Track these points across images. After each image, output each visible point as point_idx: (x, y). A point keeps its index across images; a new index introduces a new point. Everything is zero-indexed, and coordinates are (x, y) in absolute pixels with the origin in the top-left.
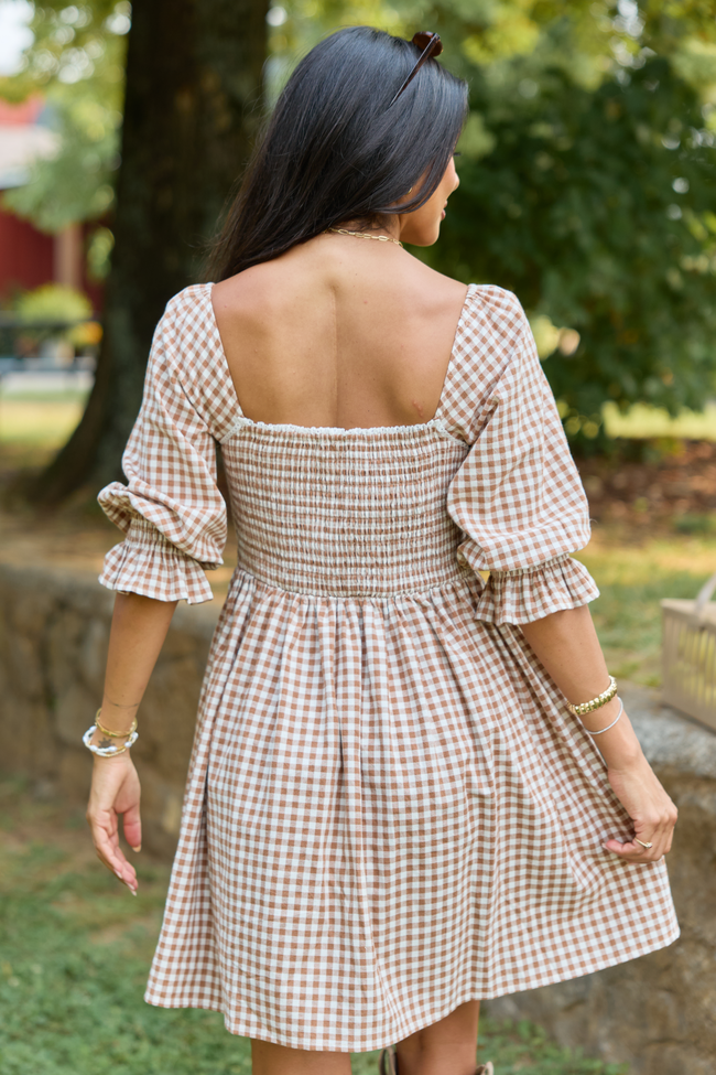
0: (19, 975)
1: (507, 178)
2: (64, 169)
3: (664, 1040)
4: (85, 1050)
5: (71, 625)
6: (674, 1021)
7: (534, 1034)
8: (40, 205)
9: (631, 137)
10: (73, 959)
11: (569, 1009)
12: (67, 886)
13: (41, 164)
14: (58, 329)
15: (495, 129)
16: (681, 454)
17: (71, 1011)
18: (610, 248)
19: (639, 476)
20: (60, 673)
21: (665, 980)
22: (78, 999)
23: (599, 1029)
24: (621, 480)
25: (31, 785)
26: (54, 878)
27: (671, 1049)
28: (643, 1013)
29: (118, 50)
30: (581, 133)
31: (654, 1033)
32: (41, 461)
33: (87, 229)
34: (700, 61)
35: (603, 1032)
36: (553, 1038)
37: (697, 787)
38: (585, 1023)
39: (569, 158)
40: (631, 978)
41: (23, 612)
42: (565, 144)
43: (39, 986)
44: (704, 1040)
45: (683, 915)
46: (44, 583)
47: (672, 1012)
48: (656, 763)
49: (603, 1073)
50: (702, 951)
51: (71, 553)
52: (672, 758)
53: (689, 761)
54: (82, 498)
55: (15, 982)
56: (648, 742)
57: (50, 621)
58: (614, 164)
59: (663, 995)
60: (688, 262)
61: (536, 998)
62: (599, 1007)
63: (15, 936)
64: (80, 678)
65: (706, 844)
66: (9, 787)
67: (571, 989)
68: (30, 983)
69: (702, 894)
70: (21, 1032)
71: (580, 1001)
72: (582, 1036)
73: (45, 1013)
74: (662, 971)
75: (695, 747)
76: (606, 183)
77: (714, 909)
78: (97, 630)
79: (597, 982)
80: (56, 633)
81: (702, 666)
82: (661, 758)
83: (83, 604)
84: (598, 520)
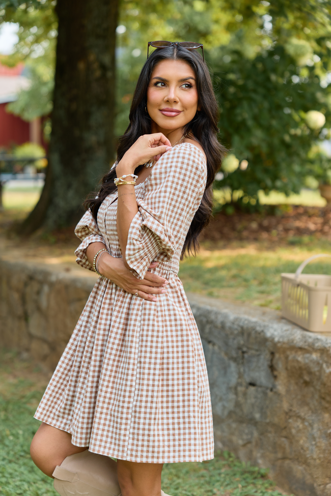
0: (13, 435)
2: (33, 94)
3: (284, 458)
5: (35, 286)
6: (288, 450)
7: (230, 456)
8: (24, 110)
9: (268, 79)
11: (244, 445)
13: (23, 93)
14: (31, 161)
16: (291, 211)
18: (260, 125)
19: (274, 221)
20: (30, 307)
21: (284, 433)
23: (257, 454)
24: (266, 223)
25: (19, 354)
26: (28, 393)
27: (287, 462)
28: (275, 447)
30: (247, 77)
31: (280, 455)
32: (23, 217)
34: (297, 47)
35: (259, 455)
36: (238, 458)
37: (296, 352)
38: (251, 451)
39: (243, 88)
40: (270, 432)
41: (15, 281)
42: (241, 82)
43: (21, 439)
44: (301, 458)
45: (292, 406)
46: (23, 269)
47: (287, 446)
48: (279, 342)
49: (259, 473)
50: (299, 421)
51: (35, 256)
52: (286, 340)
53: (293, 341)
54: (40, 233)
55: (11, 438)
56: (276, 333)
57: (26, 284)
58: (261, 90)
59: (283, 439)
60: (293, 131)
61: (231, 441)
62: (257, 445)
63: (11, 418)
64: (39, 309)
65: (301, 376)
66: (9, 355)
67: (245, 437)
68: (18, 438)
69: (299, 397)
70: (14, 459)
71: (249, 442)
72: (250, 457)
73: (25, 451)
74: (282, 429)
75: (296, 335)
76: (258, 98)
77: (304, 403)
78: (46, 289)
79: (256, 434)
80: (28, 290)
81: (298, 301)
82: (281, 340)
83: (40, 277)
84: (256, 240)
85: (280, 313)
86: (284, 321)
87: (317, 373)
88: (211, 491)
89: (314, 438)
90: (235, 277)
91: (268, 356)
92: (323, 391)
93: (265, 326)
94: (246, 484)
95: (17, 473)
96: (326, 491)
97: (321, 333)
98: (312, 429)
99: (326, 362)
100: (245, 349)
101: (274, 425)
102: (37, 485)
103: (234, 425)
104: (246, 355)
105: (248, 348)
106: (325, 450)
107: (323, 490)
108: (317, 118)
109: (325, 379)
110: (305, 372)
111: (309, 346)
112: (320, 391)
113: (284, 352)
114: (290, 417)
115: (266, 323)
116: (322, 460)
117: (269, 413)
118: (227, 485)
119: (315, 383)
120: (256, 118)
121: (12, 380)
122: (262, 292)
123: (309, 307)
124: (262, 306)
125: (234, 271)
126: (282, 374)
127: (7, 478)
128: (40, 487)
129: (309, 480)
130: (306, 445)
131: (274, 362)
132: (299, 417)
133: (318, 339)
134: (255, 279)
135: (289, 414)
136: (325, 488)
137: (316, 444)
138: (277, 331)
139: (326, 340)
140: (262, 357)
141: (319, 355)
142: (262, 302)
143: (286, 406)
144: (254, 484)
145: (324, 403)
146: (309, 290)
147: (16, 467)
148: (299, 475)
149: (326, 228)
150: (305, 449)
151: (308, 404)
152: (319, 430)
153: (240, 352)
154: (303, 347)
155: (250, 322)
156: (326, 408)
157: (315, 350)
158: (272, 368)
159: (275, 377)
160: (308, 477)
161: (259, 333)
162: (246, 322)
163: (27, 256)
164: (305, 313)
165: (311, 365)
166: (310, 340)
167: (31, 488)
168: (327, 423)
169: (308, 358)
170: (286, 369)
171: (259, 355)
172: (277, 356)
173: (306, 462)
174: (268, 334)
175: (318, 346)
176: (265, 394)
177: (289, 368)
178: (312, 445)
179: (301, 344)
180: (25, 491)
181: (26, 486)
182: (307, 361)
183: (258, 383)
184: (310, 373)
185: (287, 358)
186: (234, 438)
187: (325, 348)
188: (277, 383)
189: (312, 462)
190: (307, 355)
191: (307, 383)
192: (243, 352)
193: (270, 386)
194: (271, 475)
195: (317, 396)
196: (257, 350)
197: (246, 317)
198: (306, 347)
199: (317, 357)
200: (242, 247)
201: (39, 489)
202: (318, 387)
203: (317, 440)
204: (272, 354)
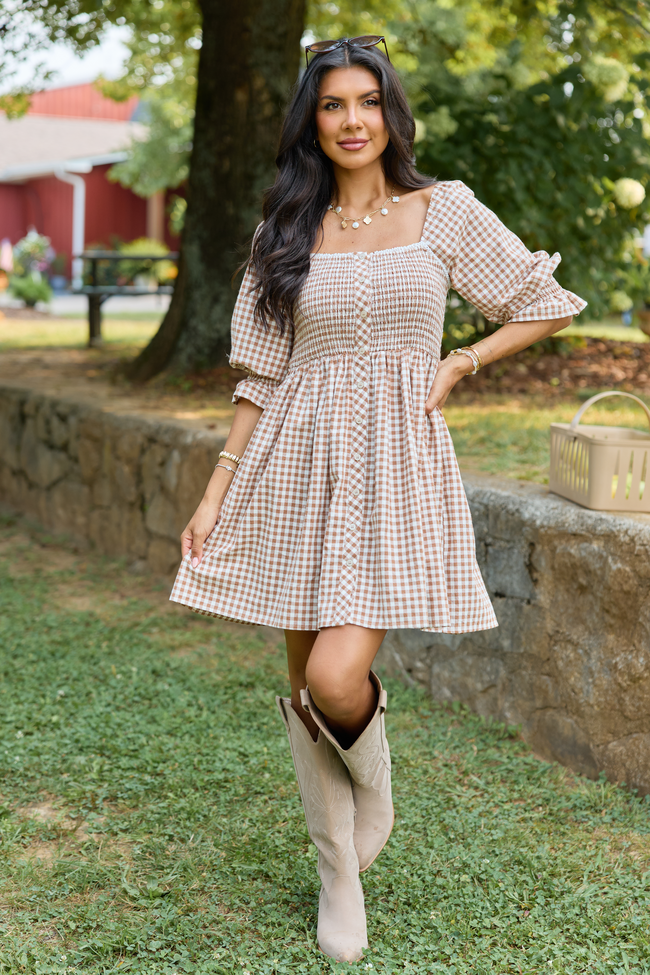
0: (123, 673)
1: (466, 150)
2: (153, 150)
3: (545, 707)
4: (166, 715)
5: (158, 453)
6: (551, 694)
7: (462, 708)
8: (136, 178)
9: (553, 123)
10: (158, 665)
11: (484, 691)
12: (154, 623)
13: (137, 144)
14: (145, 267)
15: (458, 117)
17: (157, 694)
18: (537, 201)
20: (149, 487)
21: (547, 668)
22: (161, 686)
23: (504, 703)
24: (541, 366)
25: (129, 563)
26: (145, 620)
27: (550, 712)
28: (533, 690)
29: (194, 59)
30: (516, 121)
31: (539, 703)
32: (135, 353)
33: (170, 195)
34: (602, 68)
35: (507, 705)
36: (474, 711)
37: (568, 541)
38: (495, 700)
39: (510, 138)
40: (525, 668)
41: (124, 446)
42: (506, 128)
43: (135, 678)
44: (571, 706)
45: (559, 625)
46: (139, 426)
47: (550, 688)
48: (542, 526)
49: (506, 731)
50: (570, 647)
51: (156, 408)
52: (552, 523)
53: (563, 524)
54: (162, 376)
55: (119, 676)
56: (538, 513)
57: (143, 451)
58: (540, 142)
59: (545, 677)
60: (590, 212)
61: (464, 686)
62: (504, 689)
63: (117, 650)
64: (163, 489)
65: (574, 578)
66: (114, 565)
67: (486, 678)
68: (130, 677)
69: (570, 611)
70: (123, 706)
71: (493, 686)
72: (493, 708)
73: (140, 695)
74: (544, 663)
75: (568, 515)
76: (535, 155)
77: (578, 620)
78: (176, 456)
79: (503, 672)
80: (146, 459)
81: (575, 465)
82: (545, 523)
83: (166, 439)
84: (523, 391)
85: (547, 487)
86: (552, 496)
87: (599, 572)
88: (430, 753)
89: (591, 673)
90: (482, 441)
91: (526, 549)
92: (606, 599)
93: (521, 502)
94: (485, 748)
95: (129, 724)
96: (607, 753)
97: (608, 511)
98: (589, 659)
99: (613, 554)
100: (489, 540)
101: (531, 656)
102: (160, 738)
103: (470, 661)
104: (490, 549)
105: (494, 538)
106: (607, 690)
107: (603, 754)
108: (631, 191)
109: (610, 580)
110: (580, 571)
111: (588, 531)
112: (602, 599)
113: (550, 542)
114: (556, 642)
115: (524, 500)
116: (602, 706)
117: (523, 639)
118: (455, 748)
119: (595, 587)
120: (528, 189)
121: (117, 601)
122: (523, 462)
123: (590, 475)
124: (520, 478)
125: (482, 433)
126: (546, 576)
127: (113, 729)
128: (166, 740)
129: (582, 738)
130: (579, 685)
131: (535, 557)
132: (570, 641)
133: (601, 519)
134: (514, 444)
135: (554, 638)
136: (606, 748)
137: (593, 682)
138: (539, 510)
139: (614, 521)
140: (516, 551)
141: (602, 544)
142: (523, 474)
143: (550, 626)
144: (498, 748)
145: (608, 618)
146: (590, 443)
147: (128, 716)
148: (567, 732)
149: (643, 377)
150: (576, 690)
151: (583, 622)
152: (600, 659)
153: (482, 544)
154: (579, 532)
155: (498, 496)
156: (611, 626)
157: (597, 537)
158: (530, 567)
159: (535, 582)
160: (582, 734)
161: (513, 514)
162: (493, 498)
163: (144, 407)
164: (584, 482)
165: (591, 559)
166: (590, 522)
167: (151, 743)
168: (612, 649)
169: (585, 549)
170: (553, 568)
171: (511, 548)
172: (539, 548)
173: (579, 713)
174: (526, 515)
175: (602, 530)
176: (519, 608)
177: (556, 566)
178: (588, 683)
179: (575, 528)
180: (142, 746)
181: (143, 740)
182: (584, 554)
183: (508, 593)
184: (588, 572)
185: (553, 550)
186: (470, 681)
187: (612, 532)
188: (537, 591)
189: (587, 710)
190: (585, 545)
191: (582, 589)
192: (487, 545)
193: (527, 596)
194: (525, 734)
195: (597, 609)
196: (508, 541)
197: (493, 490)
198: (583, 533)
199: (599, 547)
200: (500, 403)
201: (163, 744)
202: (599, 594)
203: (596, 675)
204: (532, 545)
